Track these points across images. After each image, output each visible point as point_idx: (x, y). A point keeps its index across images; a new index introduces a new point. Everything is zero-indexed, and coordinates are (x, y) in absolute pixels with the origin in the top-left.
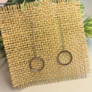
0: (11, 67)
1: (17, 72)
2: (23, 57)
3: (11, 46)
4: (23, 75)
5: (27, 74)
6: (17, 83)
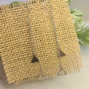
0: (5, 65)
1: (12, 69)
2: (17, 55)
3: (4, 45)
4: (17, 72)
5: (22, 70)
6: (12, 80)
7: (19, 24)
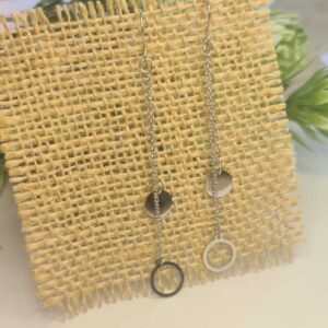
7: (84, 81)
